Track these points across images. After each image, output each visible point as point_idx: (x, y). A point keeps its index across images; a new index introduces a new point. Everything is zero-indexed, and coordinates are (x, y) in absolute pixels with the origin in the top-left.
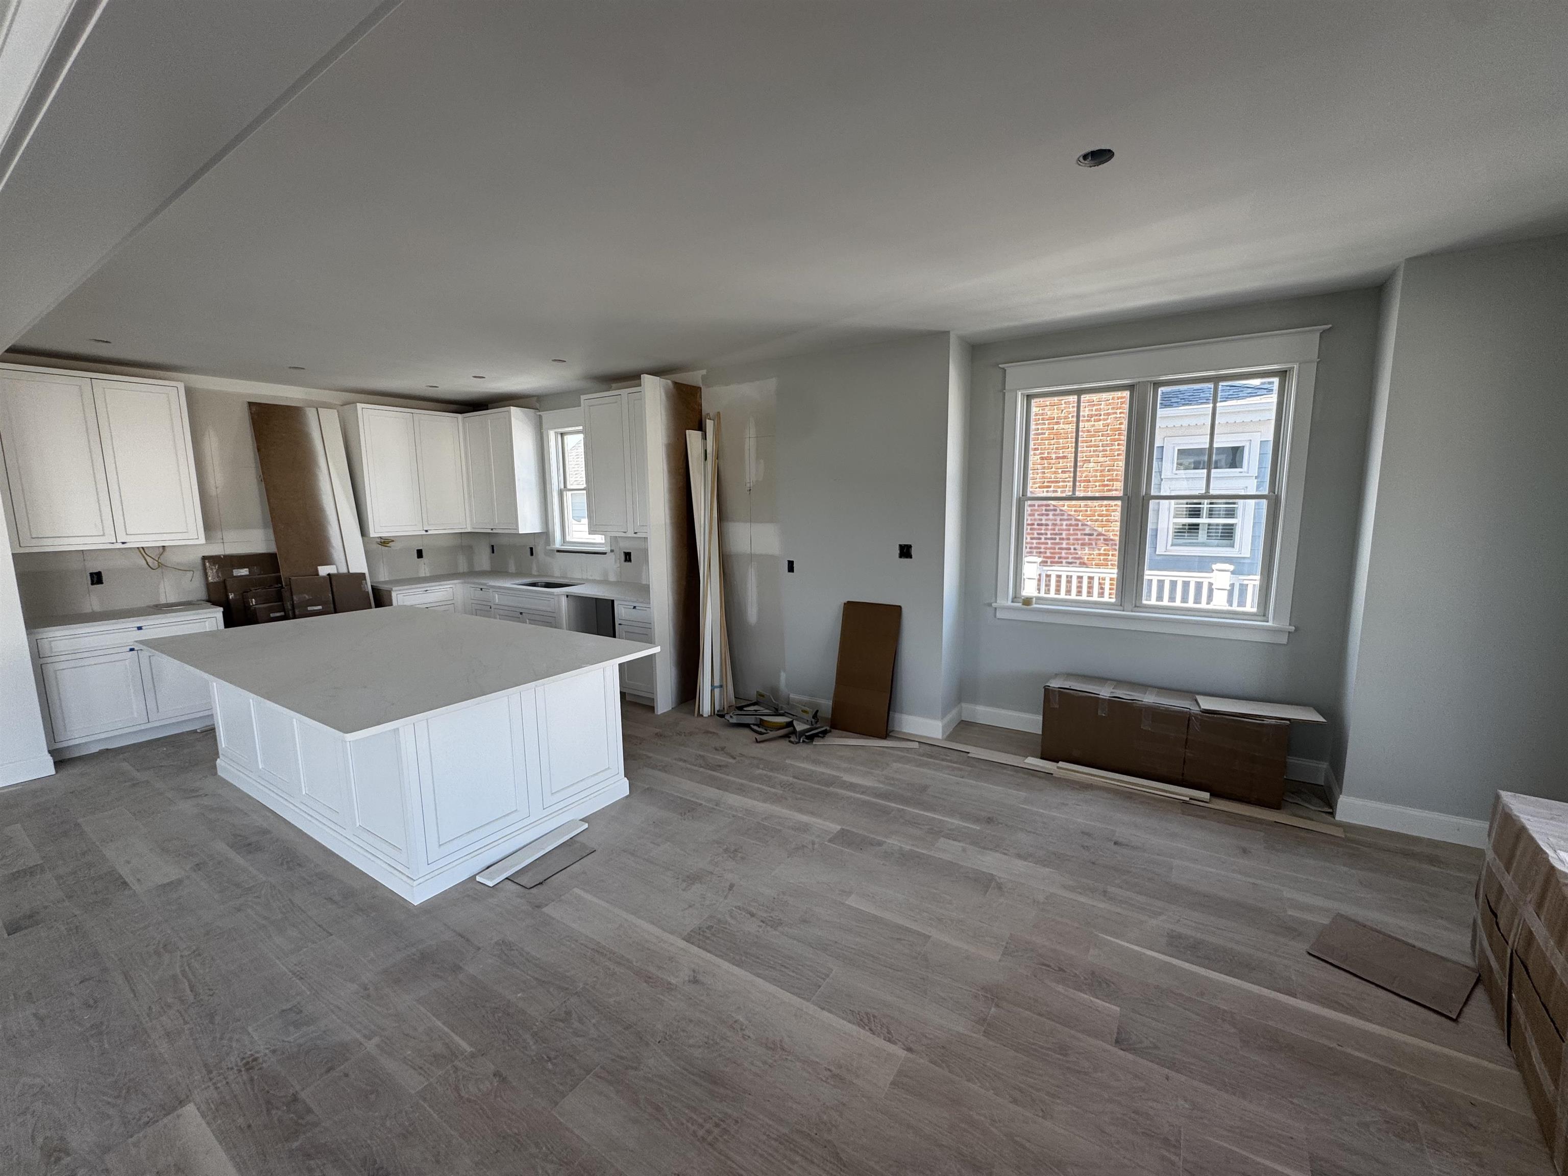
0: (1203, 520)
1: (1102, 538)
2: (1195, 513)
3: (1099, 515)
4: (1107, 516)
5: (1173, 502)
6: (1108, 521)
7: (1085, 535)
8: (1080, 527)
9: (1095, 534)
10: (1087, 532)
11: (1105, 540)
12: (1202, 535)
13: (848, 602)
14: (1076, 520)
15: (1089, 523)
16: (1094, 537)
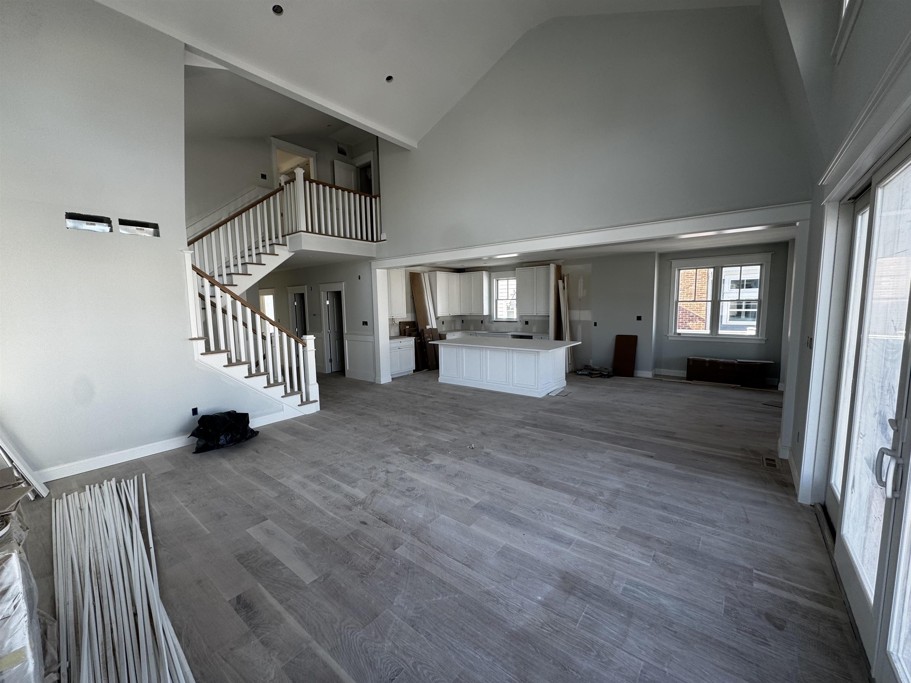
0: (743, 310)
1: (698, 317)
2: (739, 307)
3: (696, 308)
4: (700, 308)
5: (729, 302)
6: (700, 310)
7: (690, 316)
8: (688, 313)
9: (695, 316)
10: (691, 315)
11: (699, 318)
12: (743, 317)
13: (618, 335)
14: (686, 310)
15: (692, 311)
16: (694, 317)
